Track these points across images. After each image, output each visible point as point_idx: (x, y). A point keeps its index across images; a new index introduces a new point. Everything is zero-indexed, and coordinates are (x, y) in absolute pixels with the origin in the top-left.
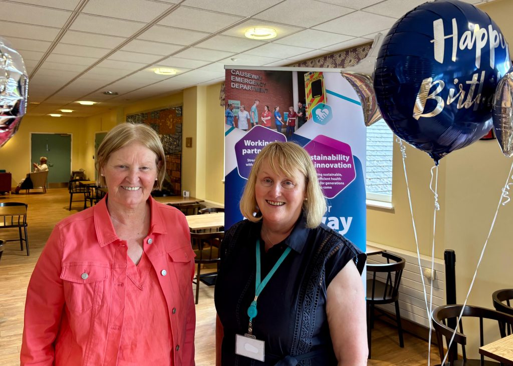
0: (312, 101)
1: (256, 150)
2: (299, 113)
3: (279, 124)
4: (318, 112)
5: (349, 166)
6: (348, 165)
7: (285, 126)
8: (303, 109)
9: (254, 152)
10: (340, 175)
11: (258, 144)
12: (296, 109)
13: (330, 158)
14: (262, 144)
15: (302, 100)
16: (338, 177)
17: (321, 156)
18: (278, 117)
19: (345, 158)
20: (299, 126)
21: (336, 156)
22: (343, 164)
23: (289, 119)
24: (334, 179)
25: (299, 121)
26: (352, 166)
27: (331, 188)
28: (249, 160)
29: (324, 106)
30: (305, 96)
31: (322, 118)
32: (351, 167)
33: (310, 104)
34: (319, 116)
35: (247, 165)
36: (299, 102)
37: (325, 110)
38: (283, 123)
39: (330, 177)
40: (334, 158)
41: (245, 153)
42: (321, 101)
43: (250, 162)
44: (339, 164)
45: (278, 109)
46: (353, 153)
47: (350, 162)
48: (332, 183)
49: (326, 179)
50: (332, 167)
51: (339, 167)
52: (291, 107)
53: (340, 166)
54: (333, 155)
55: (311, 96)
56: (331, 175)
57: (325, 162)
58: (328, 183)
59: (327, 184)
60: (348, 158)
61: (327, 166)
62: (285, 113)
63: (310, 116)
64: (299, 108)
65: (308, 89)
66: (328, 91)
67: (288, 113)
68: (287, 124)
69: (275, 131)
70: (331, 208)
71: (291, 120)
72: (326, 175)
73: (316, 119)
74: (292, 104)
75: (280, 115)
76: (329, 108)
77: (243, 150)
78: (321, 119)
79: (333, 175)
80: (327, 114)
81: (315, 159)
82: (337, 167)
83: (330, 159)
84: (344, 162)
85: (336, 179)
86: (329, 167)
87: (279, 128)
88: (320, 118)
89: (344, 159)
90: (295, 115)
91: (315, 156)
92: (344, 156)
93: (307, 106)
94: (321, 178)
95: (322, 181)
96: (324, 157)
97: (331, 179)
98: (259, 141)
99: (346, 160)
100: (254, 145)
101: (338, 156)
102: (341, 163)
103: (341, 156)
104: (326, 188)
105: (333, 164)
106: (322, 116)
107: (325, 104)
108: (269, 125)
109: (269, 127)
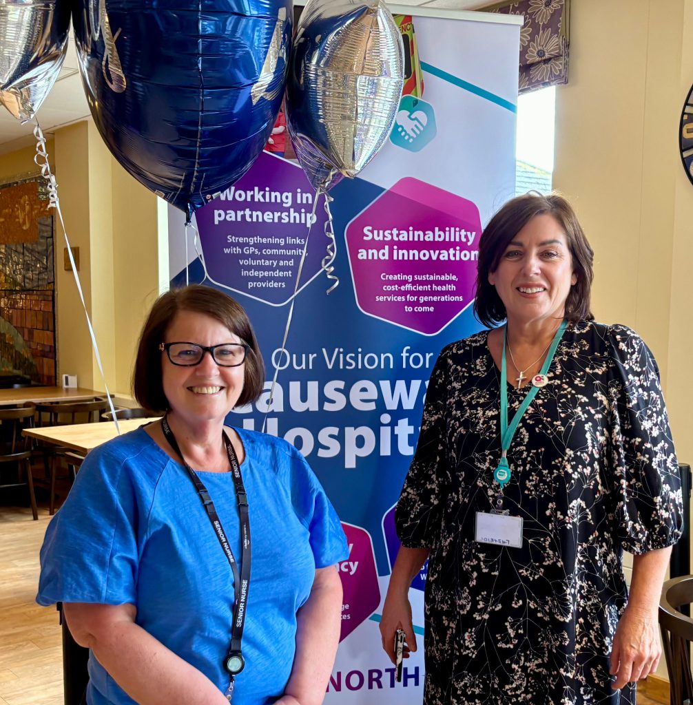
1: (248, 212)
4: (402, 118)
6: (472, 253)
9: (243, 217)
10: (454, 278)
13: (429, 236)
14: (264, 196)
17: (408, 231)
19: (466, 236)
21: (445, 232)
22: (461, 251)
24: (439, 288)
27: (432, 309)
28: (231, 239)
29: (416, 102)
31: (412, 134)
34: (403, 130)
35: (227, 251)
37: (418, 114)
39: (431, 283)
40: (440, 236)
41: (222, 218)
42: (409, 89)
43: (234, 244)
44: (452, 251)
48: (435, 299)
49: (420, 288)
50: (434, 258)
51: (452, 258)
53: (455, 255)
54: (437, 229)
56: (432, 278)
57: (420, 246)
58: (426, 299)
59: (422, 299)
60: (471, 238)
61: (424, 255)
66: (424, 66)
69: (297, 163)
70: (430, 359)
72: (420, 278)
73: (397, 136)
76: (427, 109)
77: (216, 213)
78: (410, 137)
79: (437, 277)
80: (425, 125)
81: (396, 239)
82: (446, 258)
83: (431, 239)
84: (463, 246)
85: (444, 288)
86: (427, 257)
88: (406, 134)
89: (464, 240)
91: (395, 232)
92: (463, 233)
94: (409, 287)
95: (413, 293)
96: (416, 233)
97: (431, 288)
98: (256, 189)
99: (468, 240)
100: (243, 198)
101: (450, 231)
102: (455, 250)
103: (455, 231)
104: (420, 309)
105: (437, 252)
106: (412, 130)
107: (418, 98)
108: (281, 148)
109: (282, 154)
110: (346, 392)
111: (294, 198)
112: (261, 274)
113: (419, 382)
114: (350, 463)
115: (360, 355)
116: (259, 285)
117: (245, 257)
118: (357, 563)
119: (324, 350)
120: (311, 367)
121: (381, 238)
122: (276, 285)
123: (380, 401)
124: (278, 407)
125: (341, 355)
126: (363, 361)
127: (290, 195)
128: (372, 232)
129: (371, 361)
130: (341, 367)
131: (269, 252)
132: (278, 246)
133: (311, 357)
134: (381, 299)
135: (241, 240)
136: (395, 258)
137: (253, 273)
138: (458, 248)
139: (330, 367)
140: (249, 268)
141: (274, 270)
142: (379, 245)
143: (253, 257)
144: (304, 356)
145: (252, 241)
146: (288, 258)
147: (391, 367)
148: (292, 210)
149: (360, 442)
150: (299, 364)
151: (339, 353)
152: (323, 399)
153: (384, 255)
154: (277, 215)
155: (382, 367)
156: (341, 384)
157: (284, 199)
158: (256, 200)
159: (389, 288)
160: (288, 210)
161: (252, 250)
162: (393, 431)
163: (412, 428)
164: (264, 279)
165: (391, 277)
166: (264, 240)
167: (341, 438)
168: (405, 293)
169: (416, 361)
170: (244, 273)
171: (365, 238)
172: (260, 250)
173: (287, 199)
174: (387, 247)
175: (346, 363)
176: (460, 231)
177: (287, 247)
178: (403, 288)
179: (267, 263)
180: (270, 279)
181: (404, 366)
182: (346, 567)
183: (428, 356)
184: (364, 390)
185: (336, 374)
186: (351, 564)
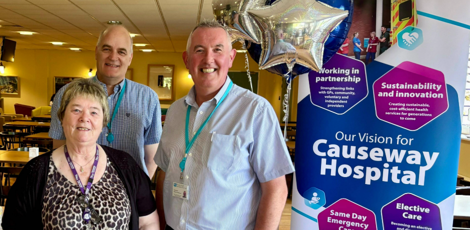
0: (398, 24)
1: (330, 77)
2: (381, 38)
3: (357, 50)
4: (406, 36)
5: (441, 95)
6: (439, 94)
7: (364, 53)
8: (387, 35)
9: (328, 79)
10: (428, 105)
11: (332, 72)
12: (378, 34)
13: (416, 87)
14: (337, 71)
15: (386, 23)
16: (425, 107)
17: (404, 85)
18: (357, 44)
19: (436, 87)
20: (381, 52)
21: (424, 85)
22: (432, 93)
23: (370, 46)
24: (419, 110)
25: (381, 47)
26: (445, 95)
27: (414, 119)
28: (322, 88)
29: (413, 29)
30: (390, 20)
32: (442, 97)
33: (396, 28)
34: (406, 41)
35: (320, 92)
36: (382, 26)
37: (415, 34)
38: (362, 50)
39: (415, 107)
40: (421, 87)
41: (319, 80)
42: (409, 24)
43: (323, 90)
44: (427, 94)
45: (357, 35)
46: (447, 81)
47: (442, 91)
48: (416, 114)
49: (409, 110)
50: (417, 96)
51: (427, 97)
52: (373, 33)
53: (429, 95)
54: (420, 84)
55: (397, 20)
56: (415, 105)
57: (410, 91)
58: (412, 114)
59: (409, 115)
60: (439, 87)
61: (412, 95)
62: (365, 39)
63: (395, 41)
64: (382, 33)
65: (394, 12)
66: (419, 13)
67: (369, 39)
68: (367, 51)
69: (353, 58)
70: (412, 141)
71: (372, 46)
72: (409, 105)
73: (402, 44)
74: (374, 30)
75: (359, 41)
76: (419, 32)
77: (317, 78)
78: (409, 44)
79: (419, 105)
80: (417, 38)
81: (398, 88)
83: (417, 88)
84: (434, 91)
85: (422, 110)
86: (414, 96)
87: (357, 55)
88: (407, 43)
89: (434, 88)
90: (377, 40)
91: (398, 85)
92: (434, 85)
93: (392, 30)
94: (403, 109)
95: (405, 112)
96: (409, 85)
97: (415, 110)
98: (334, 69)
99: (437, 89)
100: (328, 72)
101: (427, 85)
102: (429, 93)
103: (430, 85)
104: (408, 119)
105: (419, 94)
106: (410, 41)
107: (415, 27)
108: (346, 52)
109: (347, 55)
110: (368, 152)
111: (351, 72)
112: (333, 102)
113: (405, 151)
114: (368, 182)
115: (376, 137)
116: (332, 106)
117: (327, 95)
118: (368, 225)
119: (359, 134)
120: (353, 140)
121: (390, 87)
122: (340, 106)
123: (384, 158)
124: (337, 155)
125: (367, 137)
126: (377, 140)
127: (349, 70)
128: (386, 85)
129: (381, 140)
130: (367, 141)
131: (338, 93)
132: (342, 91)
133: (353, 136)
134: (388, 113)
135: (326, 88)
136: (397, 96)
137: (330, 101)
138: (431, 92)
139: (362, 141)
140: (328, 99)
141: (339, 100)
142: (389, 91)
143: (331, 95)
144: (350, 135)
145: (330, 89)
146: (346, 95)
147: (391, 143)
148: (349, 76)
149: (373, 174)
150: (348, 138)
151: (366, 135)
152: (357, 154)
153: (391, 94)
154: (342, 78)
155: (386, 143)
156: (366, 149)
157: (346, 72)
158: (334, 73)
159: (393, 109)
160: (347, 76)
161: (330, 92)
162: (389, 171)
163: (400, 171)
164: (335, 104)
165: (394, 104)
166: (336, 88)
167: (364, 171)
168: (401, 111)
169: (404, 141)
170: (326, 101)
171: (382, 88)
172: (334, 92)
173: (347, 72)
174: (393, 91)
175: (369, 140)
176: (432, 84)
177: (346, 91)
178: (400, 109)
179: (337, 97)
180: (337, 104)
181: (398, 143)
182: (363, 226)
183: (410, 140)
184: (377, 152)
185: (364, 144)
186: (365, 225)
